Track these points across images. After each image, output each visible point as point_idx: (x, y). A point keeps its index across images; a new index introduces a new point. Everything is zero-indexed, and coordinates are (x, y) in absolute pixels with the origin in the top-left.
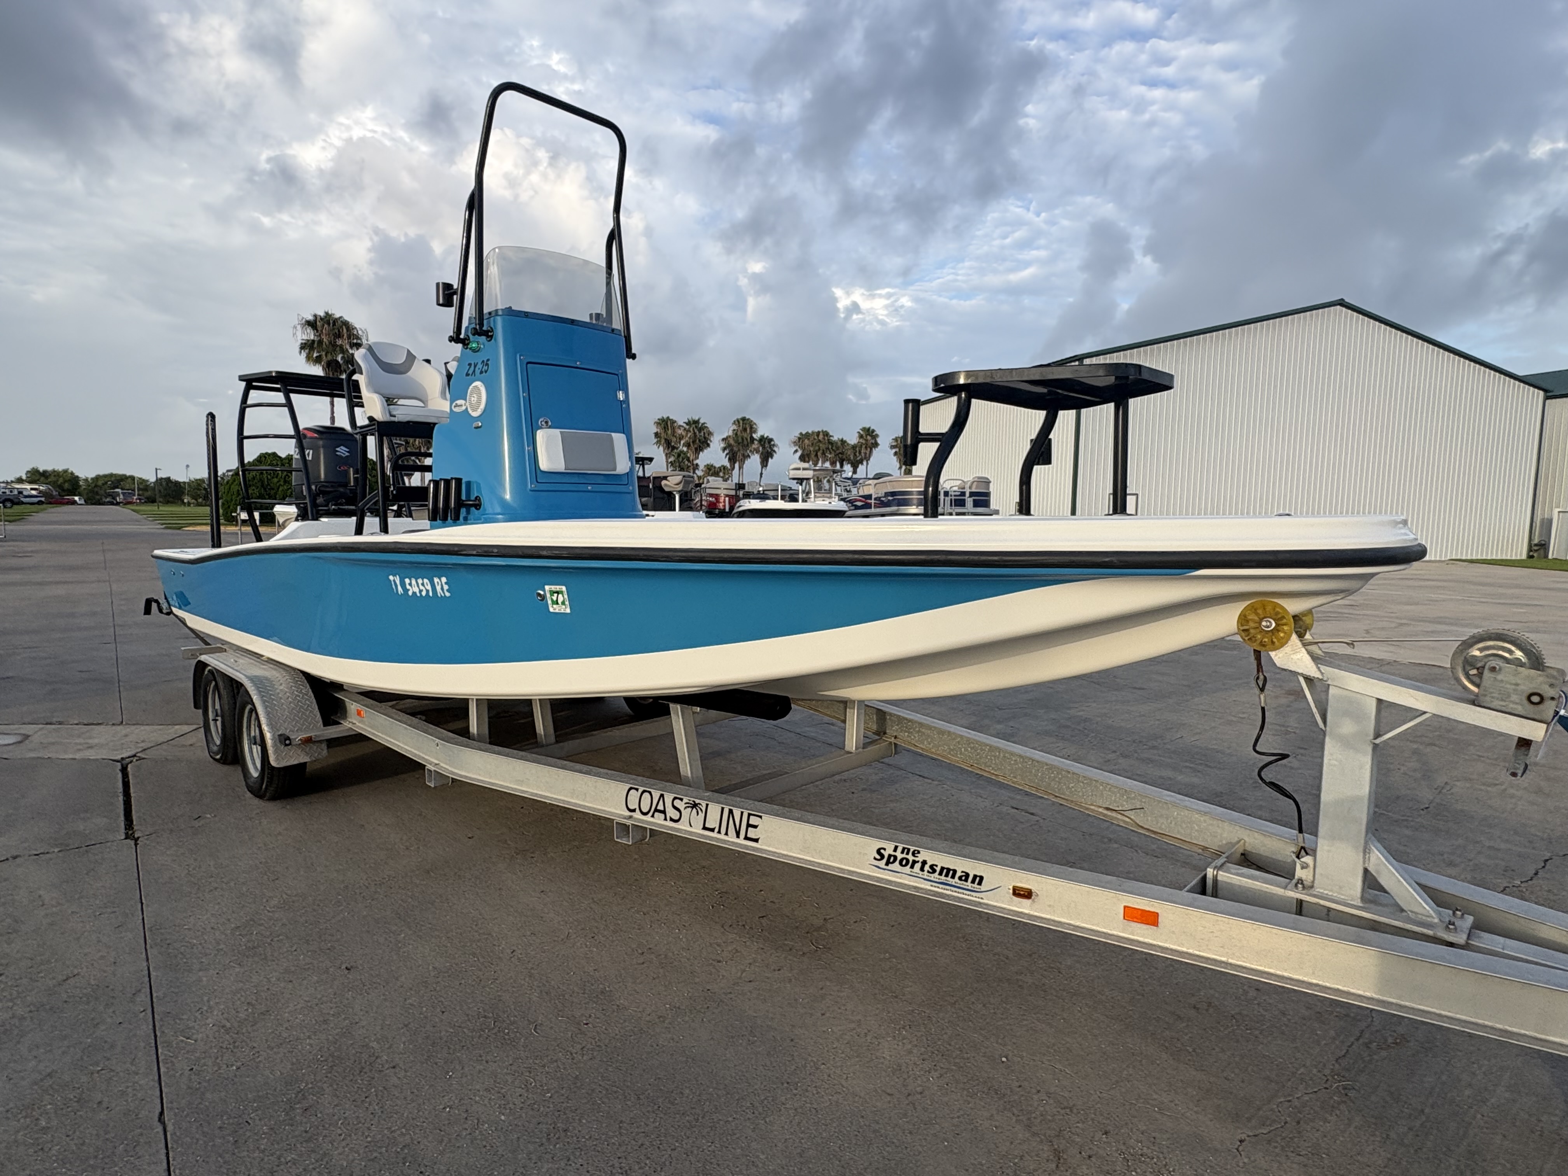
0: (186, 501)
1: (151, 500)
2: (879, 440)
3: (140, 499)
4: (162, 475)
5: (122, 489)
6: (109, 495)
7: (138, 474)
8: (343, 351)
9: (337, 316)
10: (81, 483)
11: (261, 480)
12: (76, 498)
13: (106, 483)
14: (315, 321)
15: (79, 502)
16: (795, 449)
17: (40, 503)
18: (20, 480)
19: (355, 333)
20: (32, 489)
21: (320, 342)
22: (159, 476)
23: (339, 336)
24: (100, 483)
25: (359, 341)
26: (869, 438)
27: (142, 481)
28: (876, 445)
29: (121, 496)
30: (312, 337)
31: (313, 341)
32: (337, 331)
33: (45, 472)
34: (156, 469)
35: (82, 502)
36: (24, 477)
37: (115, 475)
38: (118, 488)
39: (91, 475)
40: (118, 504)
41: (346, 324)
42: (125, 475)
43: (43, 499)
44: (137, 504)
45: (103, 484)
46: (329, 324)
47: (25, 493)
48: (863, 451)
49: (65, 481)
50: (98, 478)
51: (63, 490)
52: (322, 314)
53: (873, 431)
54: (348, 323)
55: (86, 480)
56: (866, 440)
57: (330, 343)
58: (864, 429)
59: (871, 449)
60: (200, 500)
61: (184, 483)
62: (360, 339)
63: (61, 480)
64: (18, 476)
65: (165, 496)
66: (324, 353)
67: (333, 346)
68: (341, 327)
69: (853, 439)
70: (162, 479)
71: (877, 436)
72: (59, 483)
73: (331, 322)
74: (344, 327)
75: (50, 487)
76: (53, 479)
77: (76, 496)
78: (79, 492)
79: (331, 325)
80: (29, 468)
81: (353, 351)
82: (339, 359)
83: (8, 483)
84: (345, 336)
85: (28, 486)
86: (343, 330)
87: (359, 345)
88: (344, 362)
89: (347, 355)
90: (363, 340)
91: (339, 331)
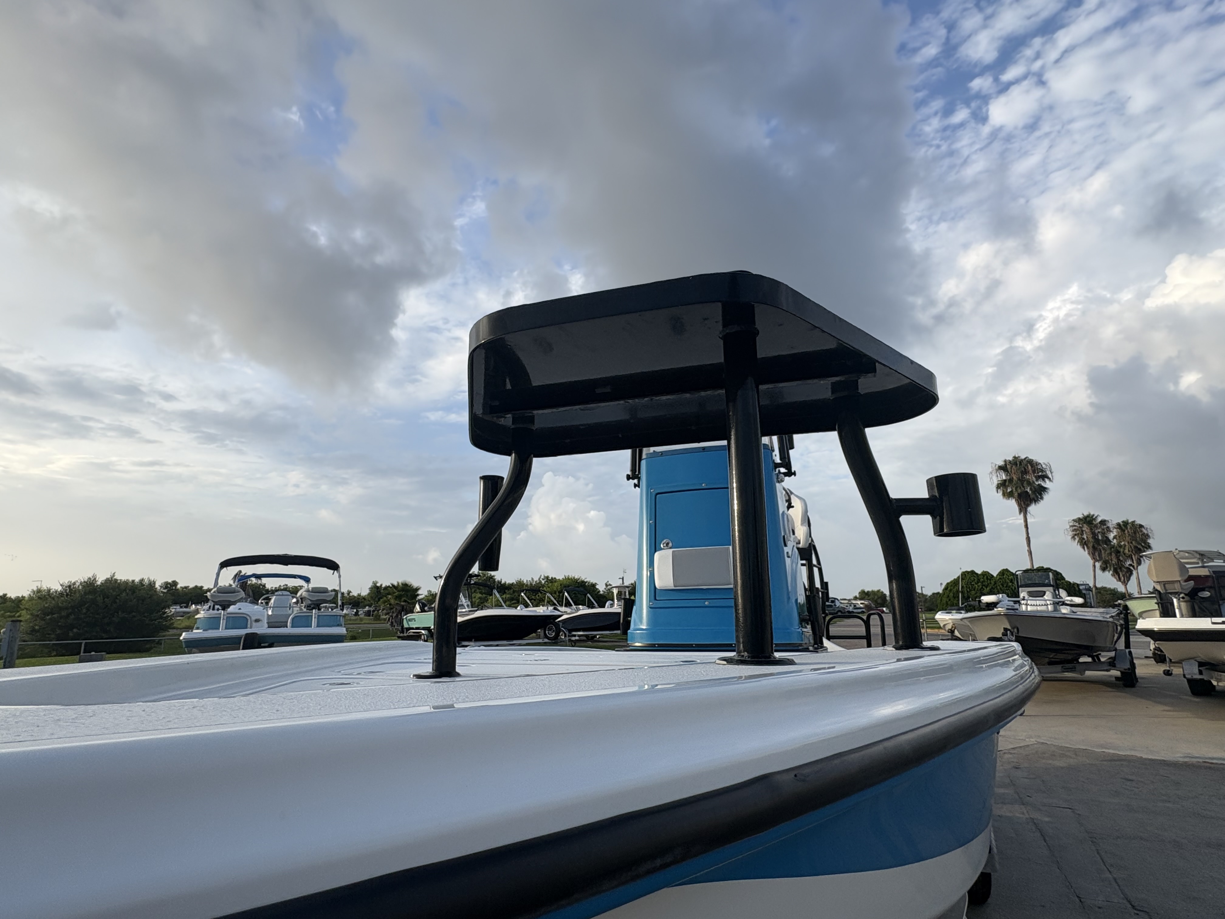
8: (1029, 483)
9: (1023, 457)
12: (884, 609)
14: (1006, 465)
17: (862, 613)
18: (856, 598)
19: (1040, 467)
21: (1011, 480)
23: (1025, 472)
25: (1044, 473)
30: (1004, 478)
31: (1005, 481)
32: (1023, 469)
33: (868, 592)
34: (922, 587)
35: (888, 611)
36: (858, 596)
41: (1030, 462)
43: (864, 610)
46: (1016, 465)
47: (857, 606)
49: (879, 598)
51: (878, 604)
52: (1011, 459)
54: (1033, 460)
57: (1019, 479)
62: (1045, 472)
63: (876, 597)
64: (854, 596)
66: (1014, 489)
67: (1022, 481)
68: (1026, 465)
73: (1018, 463)
74: (1029, 465)
75: (870, 602)
76: (871, 596)
77: (884, 607)
78: (887, 605)
79: (1018, 465)
80: (859, 590)
81: (1040, 482)
82: (1028, 490)
83: (849, 600)
84: (1031, 472)
85: (859, 602)
86: (1028, 467)
87: (1044, 477)
88: (1032, 492)
89: (1034, 487)
90: (1047, 472)
91: (1025, 469)
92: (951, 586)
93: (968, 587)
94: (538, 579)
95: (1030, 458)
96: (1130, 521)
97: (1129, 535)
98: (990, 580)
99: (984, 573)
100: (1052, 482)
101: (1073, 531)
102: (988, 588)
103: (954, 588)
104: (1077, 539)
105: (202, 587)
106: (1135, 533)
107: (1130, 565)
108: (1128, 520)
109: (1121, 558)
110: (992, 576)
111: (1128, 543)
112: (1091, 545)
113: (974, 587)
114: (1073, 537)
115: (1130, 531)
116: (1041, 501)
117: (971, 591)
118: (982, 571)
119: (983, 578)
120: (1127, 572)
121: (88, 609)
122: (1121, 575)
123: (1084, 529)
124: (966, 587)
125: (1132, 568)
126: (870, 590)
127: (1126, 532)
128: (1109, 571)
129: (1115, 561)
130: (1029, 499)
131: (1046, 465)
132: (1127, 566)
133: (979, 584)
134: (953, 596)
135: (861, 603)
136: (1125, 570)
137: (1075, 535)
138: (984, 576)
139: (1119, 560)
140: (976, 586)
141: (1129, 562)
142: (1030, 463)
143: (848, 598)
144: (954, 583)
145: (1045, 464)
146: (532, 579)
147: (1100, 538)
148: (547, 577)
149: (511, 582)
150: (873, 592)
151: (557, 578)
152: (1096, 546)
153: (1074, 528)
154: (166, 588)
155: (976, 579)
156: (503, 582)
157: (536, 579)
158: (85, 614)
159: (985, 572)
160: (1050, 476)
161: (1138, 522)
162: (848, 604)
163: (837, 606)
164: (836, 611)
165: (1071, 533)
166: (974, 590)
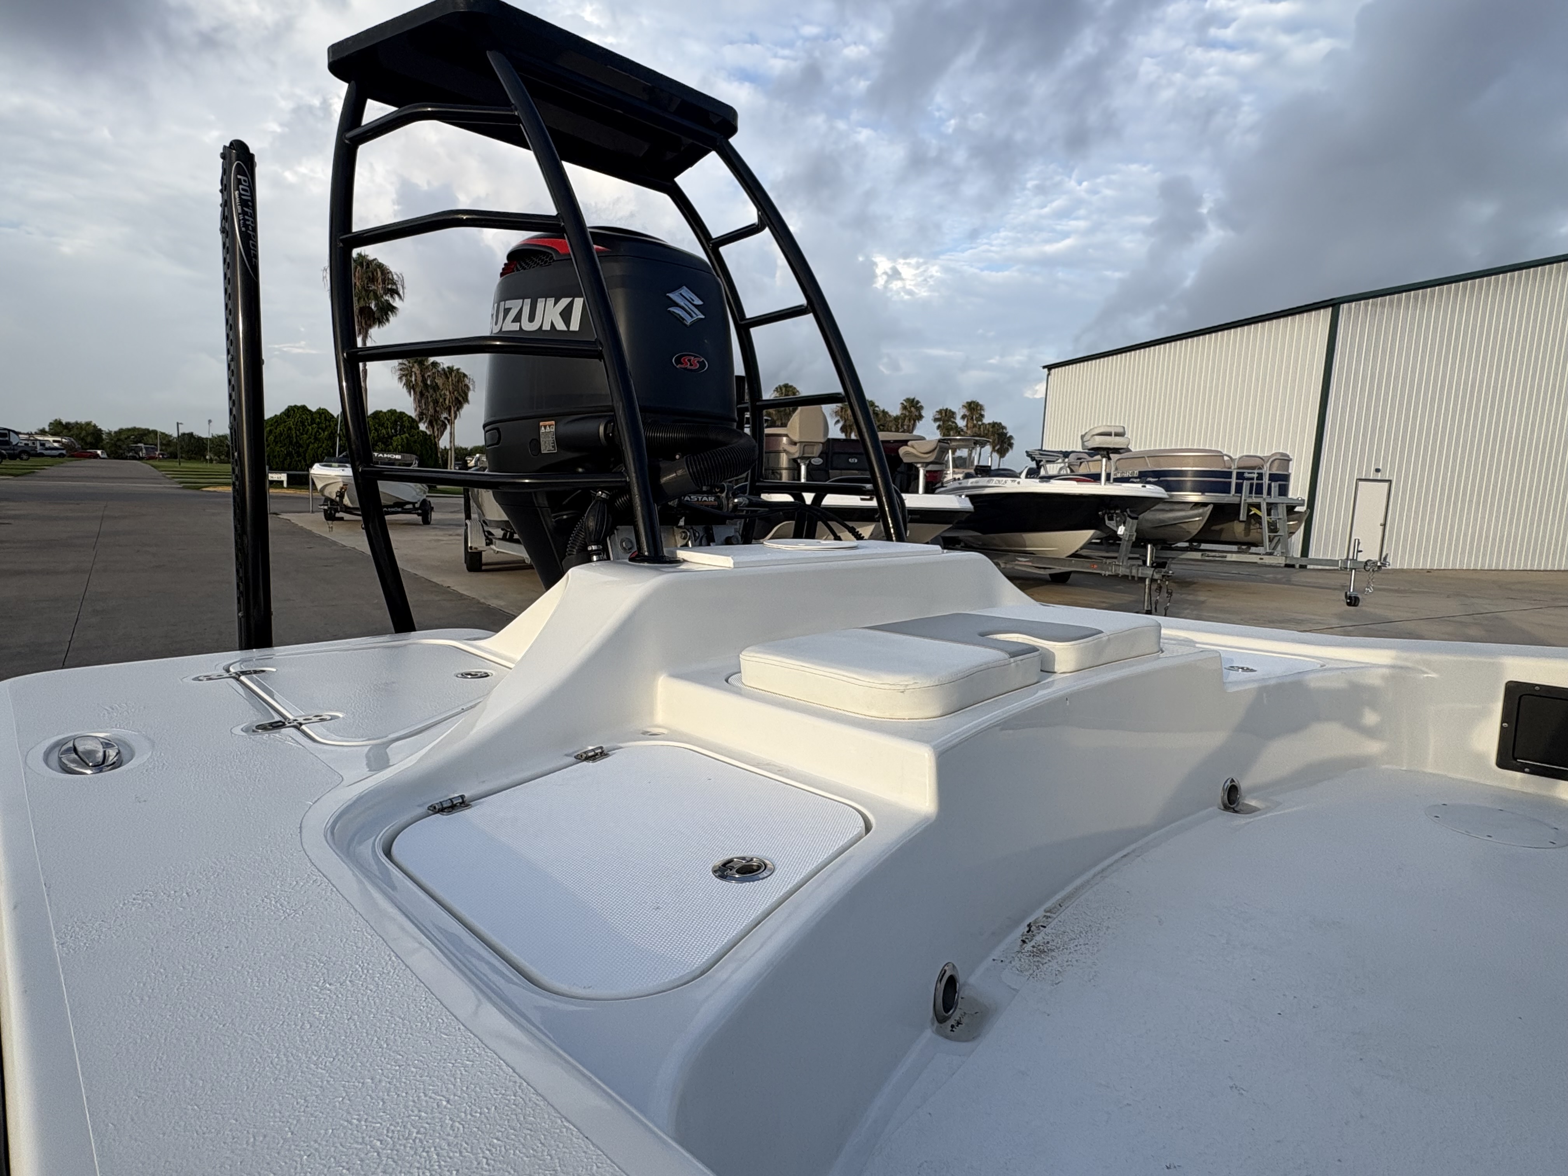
0: (208, 457)
1: (173, 456)
2: (923, 413)
3: (163, 455)
4: (184, 430)
5: (145, 444)
6: (130, 450)
7: (160, 428)
8: (377, 298)
9: (370, 258)
10: (104, 436)
11: (289, 437)
12: (99, 452)
13: (129, 437)
15: (101, 456)
16: (836, 419)
17: (61, 456)
18: (43, 432)
19: (390, 277)
20: (54, 441)
22: (181, 432)
23: (373, 279)
24: (123, 437)
25: (394, 287)
26: (913, 409)
27: (164, 436)
28: (920, 417)
29: (144, 451)
32: (370, 274)
33: (68, 424)
34: (178, 424)
35: (105, 456)
36: (47, 429)
37: (139, 429)
38: (140, 442)
39: (115, 428)
40: (141, 459)
41: (380, 266)
42: (148, 430)
43: (64, 452)
44: (160, 459)
45: (126, 439)
46: (362, 267)
47: (47, 445)
48: (906, 422)
49: (88, 435)
50: (121, 431)
51: (86, 443)
53: (918, 402)
54: (383, 265)
55: (109, 433)
56: (910, 412)
57: (363, 287)
58: (908, 400)
59: (915, 421)
60: (222, 457)
61: (207, 439)
62: (396, 285)
63: (84, 433)
64: (41, 428)
65: (188, 452)
67: (366, 291)
69: (895, 411)
70: (184, 434)
71: (922, 407)
72: (82, 436)
73: (365, 264)
74: (378, 270)
75: (73, 440)
76: (75, 431)
77: (99, 449)
78: (102, 446)
79: (365, 267)
80: (51, 419)
81: (387, 297)
82: (373, 306)
83: (30, 434)
84: (380, 280)
85: (50, 439)
86: (377, 273)
87: (394, 292)
88: (378, 309)
89: (381, 301)
90: (398, 286)
91: (373, 274)
92: (272, 425)
93: (298, 428)
95: (380, 261)
96: (455, 368)
97: (453, 384)
98: (329, 422)
99: (321, 411)
100: (403, 300)
101: (401, 370)
102: (326, 433)
103: (276, 429)
104: (404, 381)
106: (458, 382)
107: (446, 418)
108: (453, 367)
109: (438, 409)
110: (332, 416)
111: (450, 393)
112: (418, 390)
113: (306, 429)
114: (400, 378)
115: (454, 379)
116: (387, 324)
117: (302, 434)
118: (318, 408)
119: (319, 418)
120: (442, 426)
122: (435, 429)
123: (413, 370)
124: (295, 428)
125: (447, 422)
126: (72, 421)
127: (450, 380)
128: (424, 423)
129: (431, 411)
130: (372, 319)
131: (398, 277)
132: (442, 419)
133: (314, 425)
134: (274, 441)
136: (441, 423)
137: (404, 375)
138: (320, 415)
139: (436, 411)
140: (310, 428)
141: (445, 415)
142: (379, 268)
144: (277, 421)
145: (397, 274)
147: (429, 382)
150: (77, 424)
152: (424, 391)
153: (404, 366)
155: (309, 418)
159: (323, 409)
160: (401, 292)
161: (463, 370)
162: (28, 440)
163: (15, 443)
165: (398, 373)
166: (306, 434)
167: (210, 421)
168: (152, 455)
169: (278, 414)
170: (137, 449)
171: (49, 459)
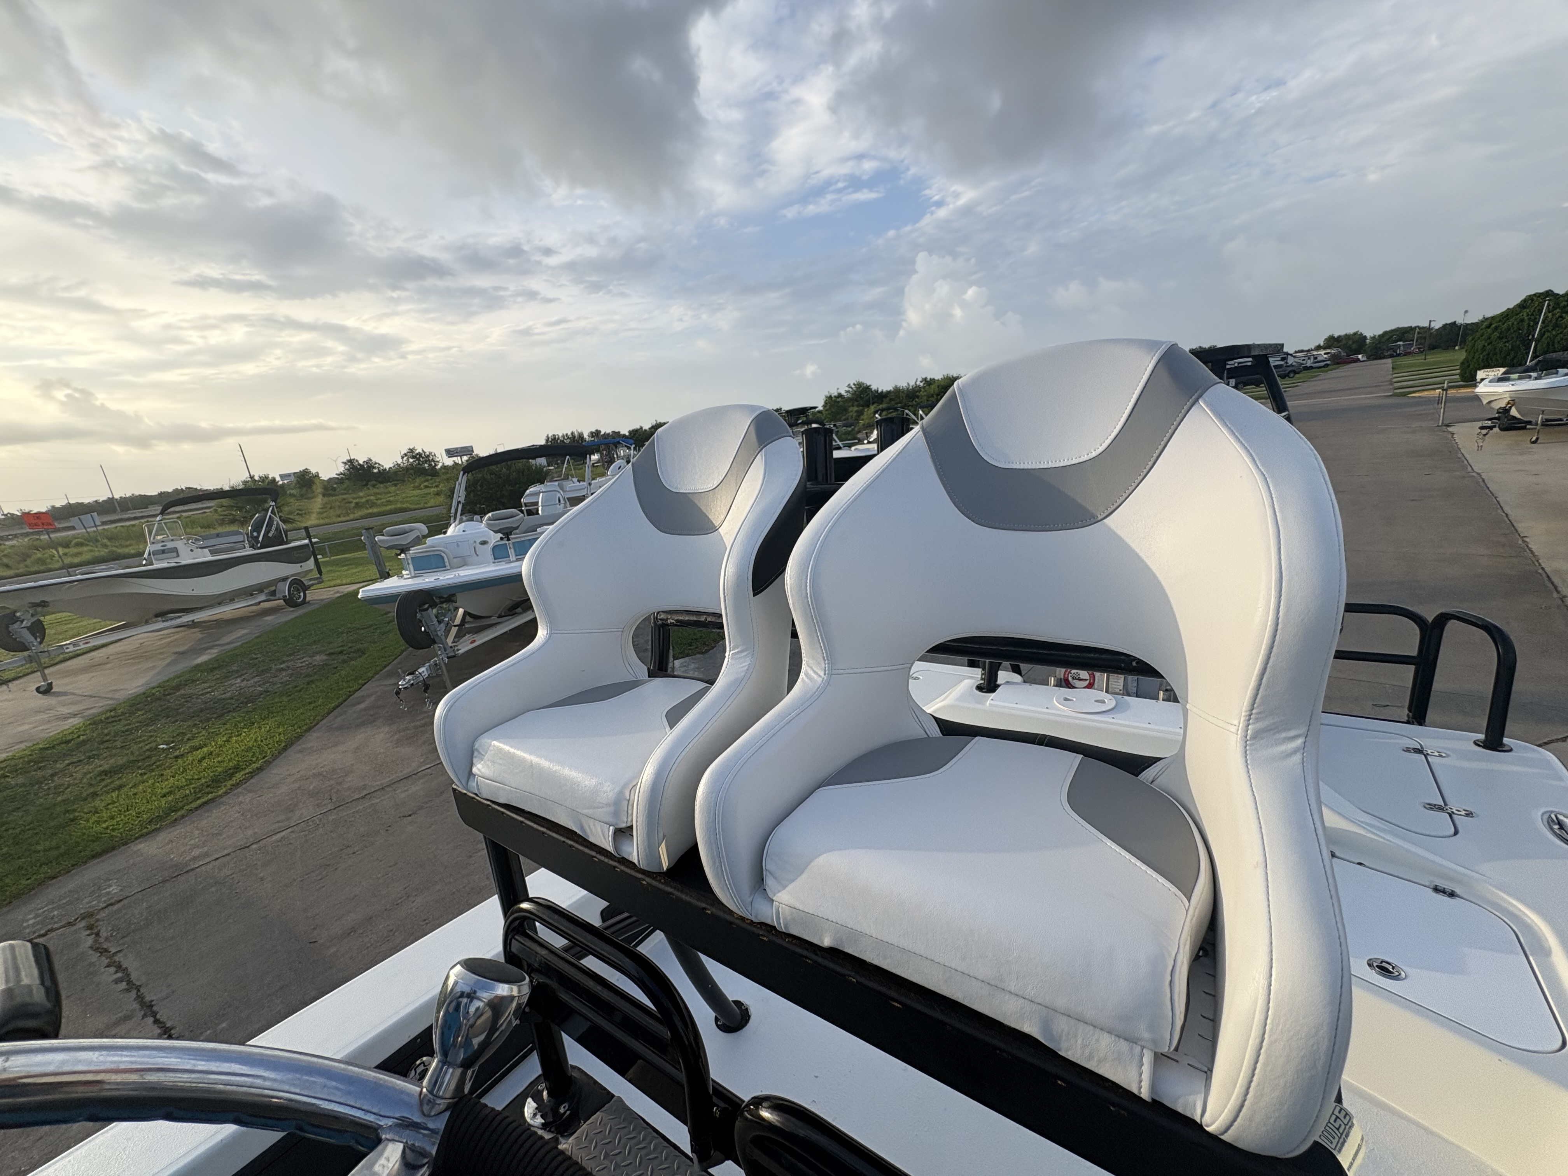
3: (1421, 348)
5: (1404, 341)
6: (1391, 349)
10: (1367, 342)
12: (1360, 356)
13: (1391, 338)
15: (1361, 359)
17: (1327, 365)
18: (1318, 348)
24: (1385, 338)
29: (1401, 348)
33: (1339, 337)
35: (1365, 359)
36: (1322, 344)
37: (1401, 328)
38: (1400, 340)
39: (1379, 332)
40: (1396, 356)
42: (1409, 328)
43: (1328, 362)
44: (1414, 354)
47: (1319, 359)
49: (1354, 342)
50: (1385, 333)
51: (1351, 351)
55: (1373, 338)
63: (1350, 342)
64: (1317, 344)
72: (1348, 345)
75: (1340, 350)
76: (1344, 342)
77: (1361, 354)
78: (1364, 351)
80: (1326, 336)
83: (1308, 351)
85: (1322, 352)
94: (914, 383)
105: (619, 432)
121: (481, 486)
126: (1342, 333)
135: (1325, 354)
143: (1306, 349)
146: (908, 384)
148: (925, 379)
149: (888, 389)
150: (1347, 337)
151: (936, 378)
154: (593, 437)
156: (880, 391)
157: (912, 383)
158: (480, 491)
162: (1305, 356)
163: (1290, 363)
164: (1287, 372)
167: (1466, 312)
168: (1409, 351)
169: (1511, 306)
170: (1395, 348)
171: (1317, 370)
